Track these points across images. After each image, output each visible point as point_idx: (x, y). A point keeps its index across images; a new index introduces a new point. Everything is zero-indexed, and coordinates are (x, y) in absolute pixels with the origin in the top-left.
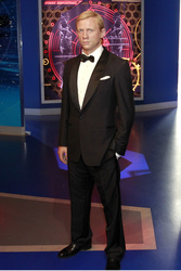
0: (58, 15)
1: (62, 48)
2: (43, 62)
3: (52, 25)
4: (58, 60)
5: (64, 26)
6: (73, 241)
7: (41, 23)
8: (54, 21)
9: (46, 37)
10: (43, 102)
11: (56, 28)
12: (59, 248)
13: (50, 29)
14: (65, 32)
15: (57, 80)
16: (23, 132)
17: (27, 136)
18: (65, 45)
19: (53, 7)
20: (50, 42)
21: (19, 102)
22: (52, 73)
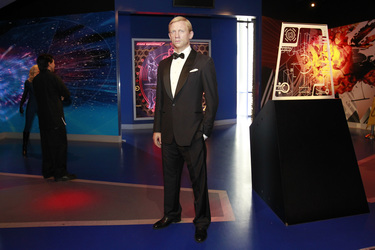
0: (146, 53)
1: (149, 78)
2: (135, 89)
3: (142, 60)
4: (147, 87)
5: (151, 61)
6: (166, 214)
7: (134, 59)
8: (144, 58)
9: (137, 70)
10: (135, 119)
11: (145, 64)
12: (153, 221)
13: (140, 64)
14: (152, 66)
15: (146, 102)
16: (120, 140)
17: (123, 143)
18: (152, 76)
19: (143, 47)
20: (140, 73)
21: (117, 117)
22: (142, 97)
